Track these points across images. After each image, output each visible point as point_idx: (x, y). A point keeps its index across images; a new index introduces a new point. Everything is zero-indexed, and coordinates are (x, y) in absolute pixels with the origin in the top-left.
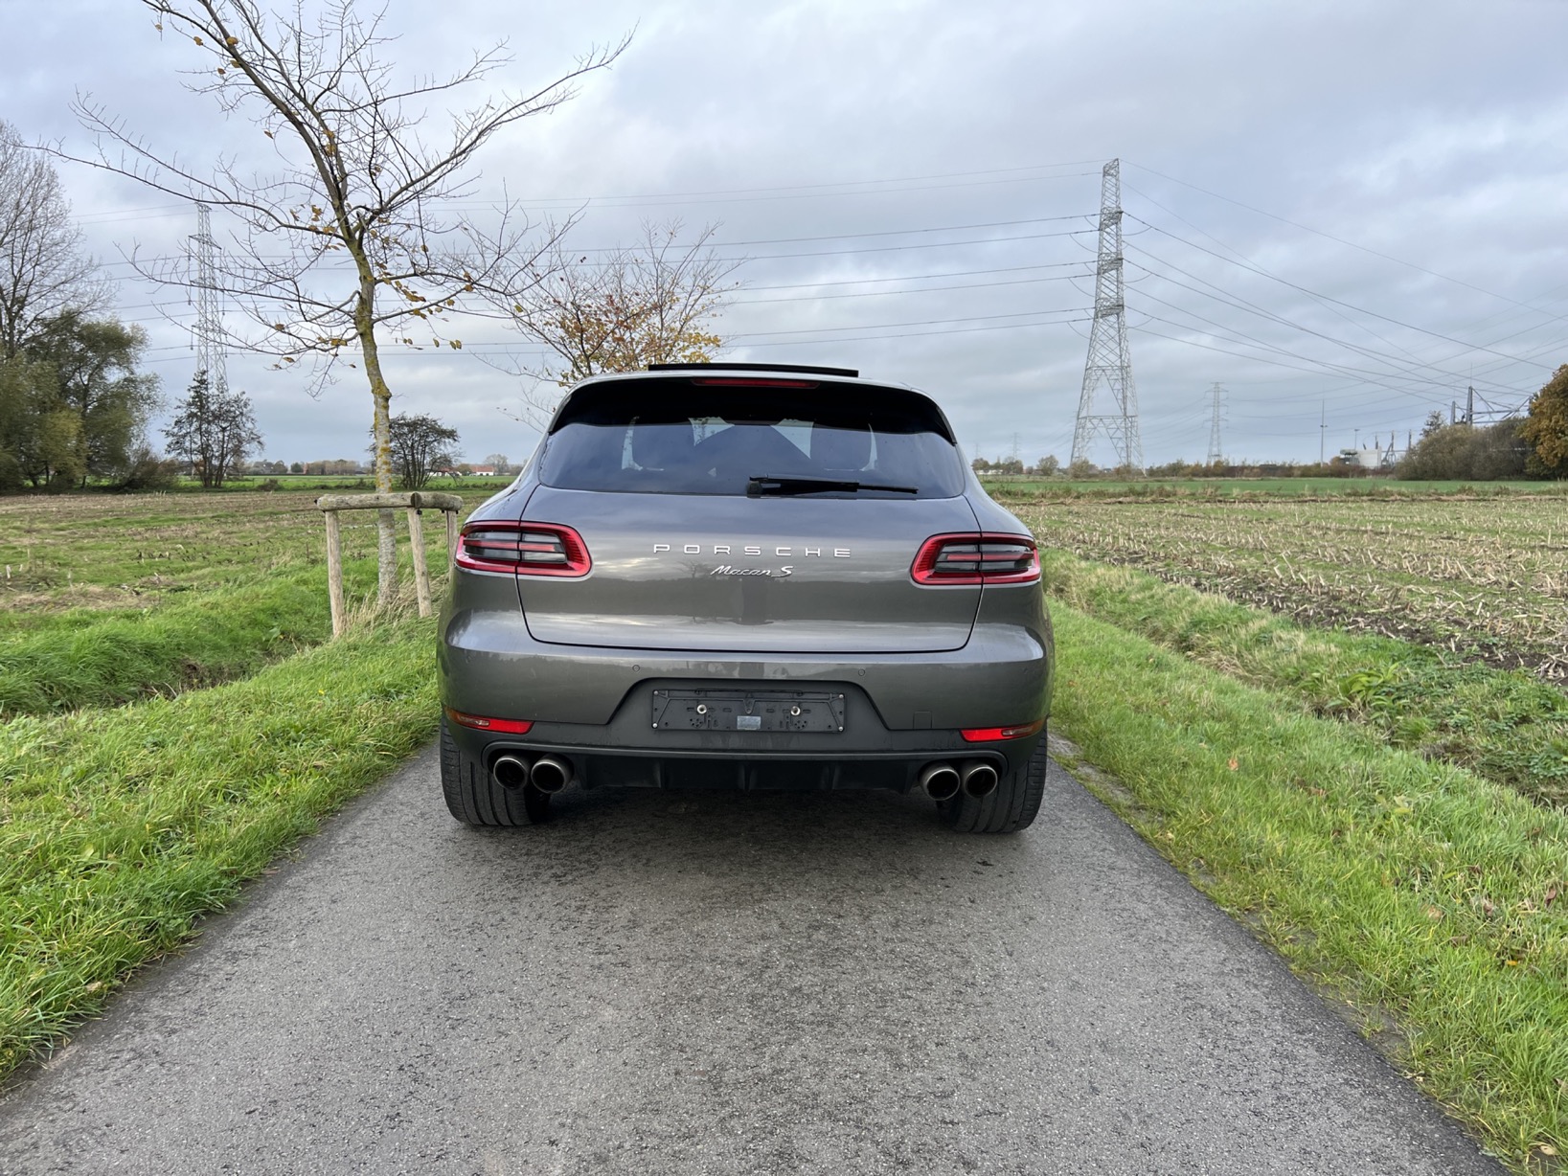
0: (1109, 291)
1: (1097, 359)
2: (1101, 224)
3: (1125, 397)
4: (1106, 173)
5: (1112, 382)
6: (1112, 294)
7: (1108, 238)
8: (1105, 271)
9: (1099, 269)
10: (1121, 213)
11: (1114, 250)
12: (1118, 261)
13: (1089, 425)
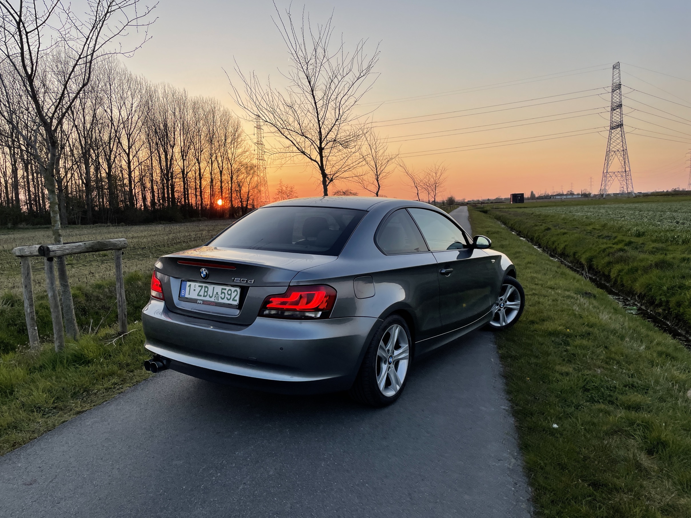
0: (616, 118)
1: (611, 148)
2: (612, 90)
3: (625, 162)
4: (614, 68)
5: (619, 157)
6: (617, 119)
7: (615, 95)
8: (614, 110)
9: (611, 109)
10: (621, 85)
11: (618, 100)
12: (620, 106)
13: (608, 175)
